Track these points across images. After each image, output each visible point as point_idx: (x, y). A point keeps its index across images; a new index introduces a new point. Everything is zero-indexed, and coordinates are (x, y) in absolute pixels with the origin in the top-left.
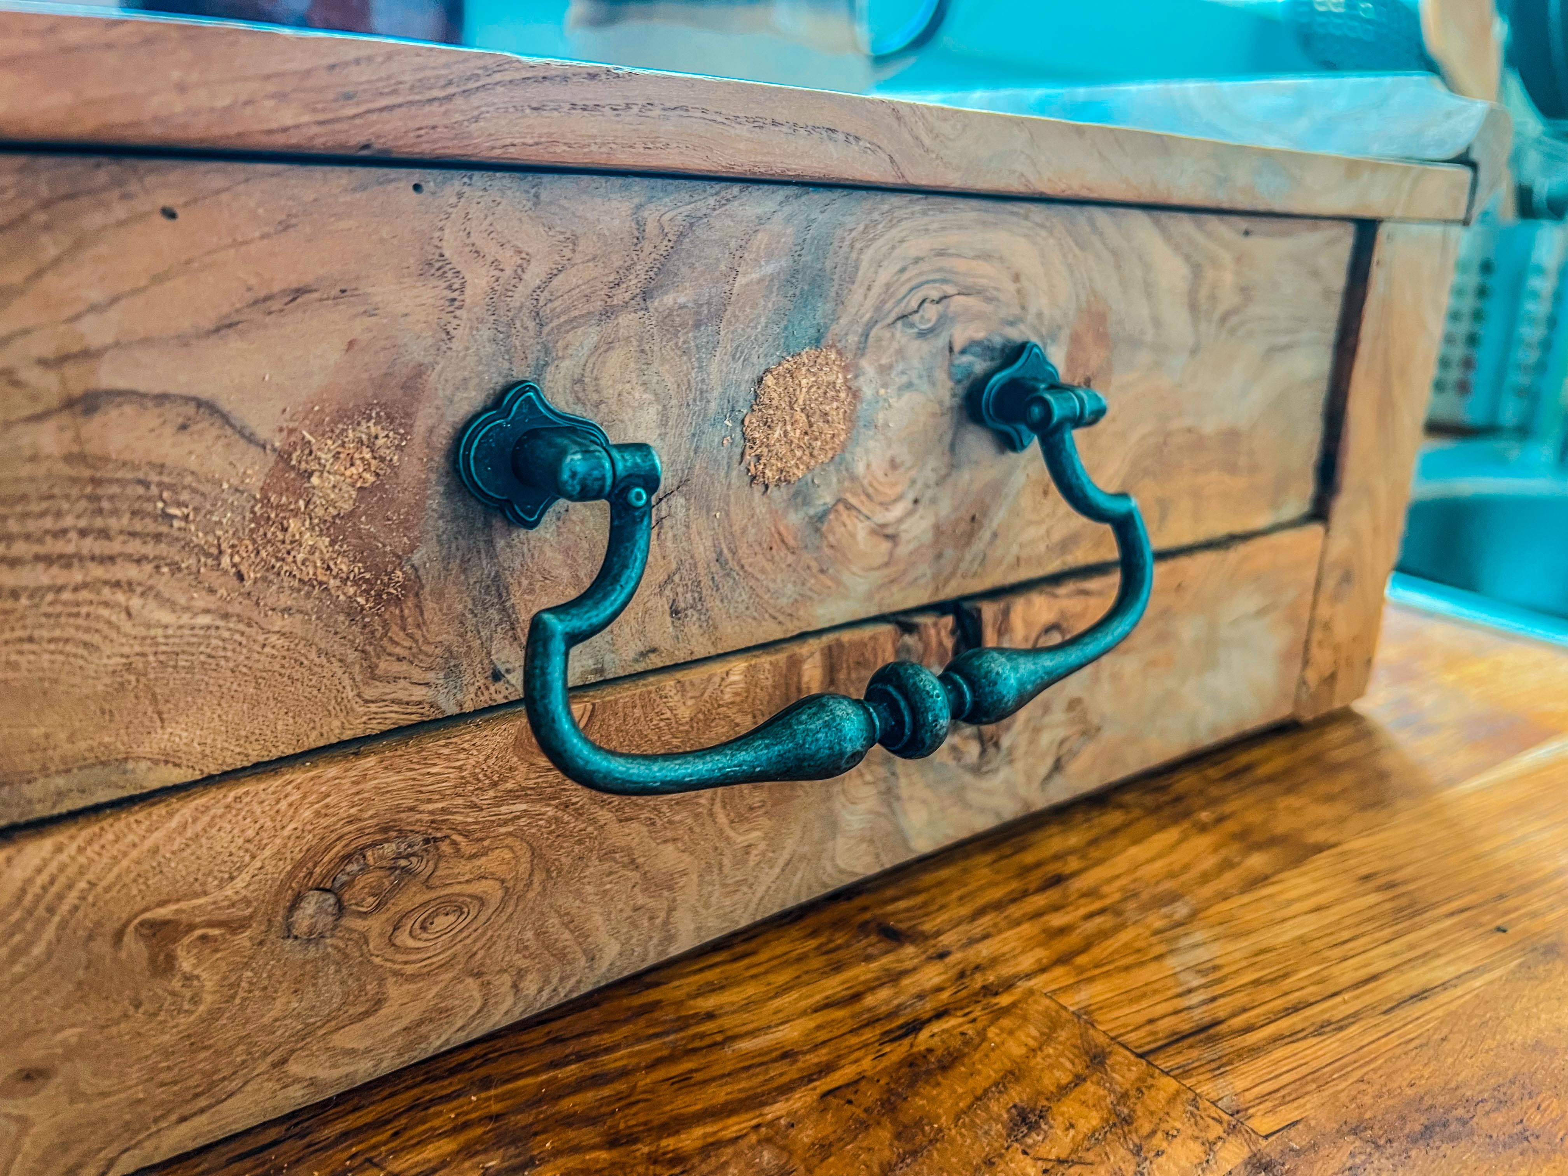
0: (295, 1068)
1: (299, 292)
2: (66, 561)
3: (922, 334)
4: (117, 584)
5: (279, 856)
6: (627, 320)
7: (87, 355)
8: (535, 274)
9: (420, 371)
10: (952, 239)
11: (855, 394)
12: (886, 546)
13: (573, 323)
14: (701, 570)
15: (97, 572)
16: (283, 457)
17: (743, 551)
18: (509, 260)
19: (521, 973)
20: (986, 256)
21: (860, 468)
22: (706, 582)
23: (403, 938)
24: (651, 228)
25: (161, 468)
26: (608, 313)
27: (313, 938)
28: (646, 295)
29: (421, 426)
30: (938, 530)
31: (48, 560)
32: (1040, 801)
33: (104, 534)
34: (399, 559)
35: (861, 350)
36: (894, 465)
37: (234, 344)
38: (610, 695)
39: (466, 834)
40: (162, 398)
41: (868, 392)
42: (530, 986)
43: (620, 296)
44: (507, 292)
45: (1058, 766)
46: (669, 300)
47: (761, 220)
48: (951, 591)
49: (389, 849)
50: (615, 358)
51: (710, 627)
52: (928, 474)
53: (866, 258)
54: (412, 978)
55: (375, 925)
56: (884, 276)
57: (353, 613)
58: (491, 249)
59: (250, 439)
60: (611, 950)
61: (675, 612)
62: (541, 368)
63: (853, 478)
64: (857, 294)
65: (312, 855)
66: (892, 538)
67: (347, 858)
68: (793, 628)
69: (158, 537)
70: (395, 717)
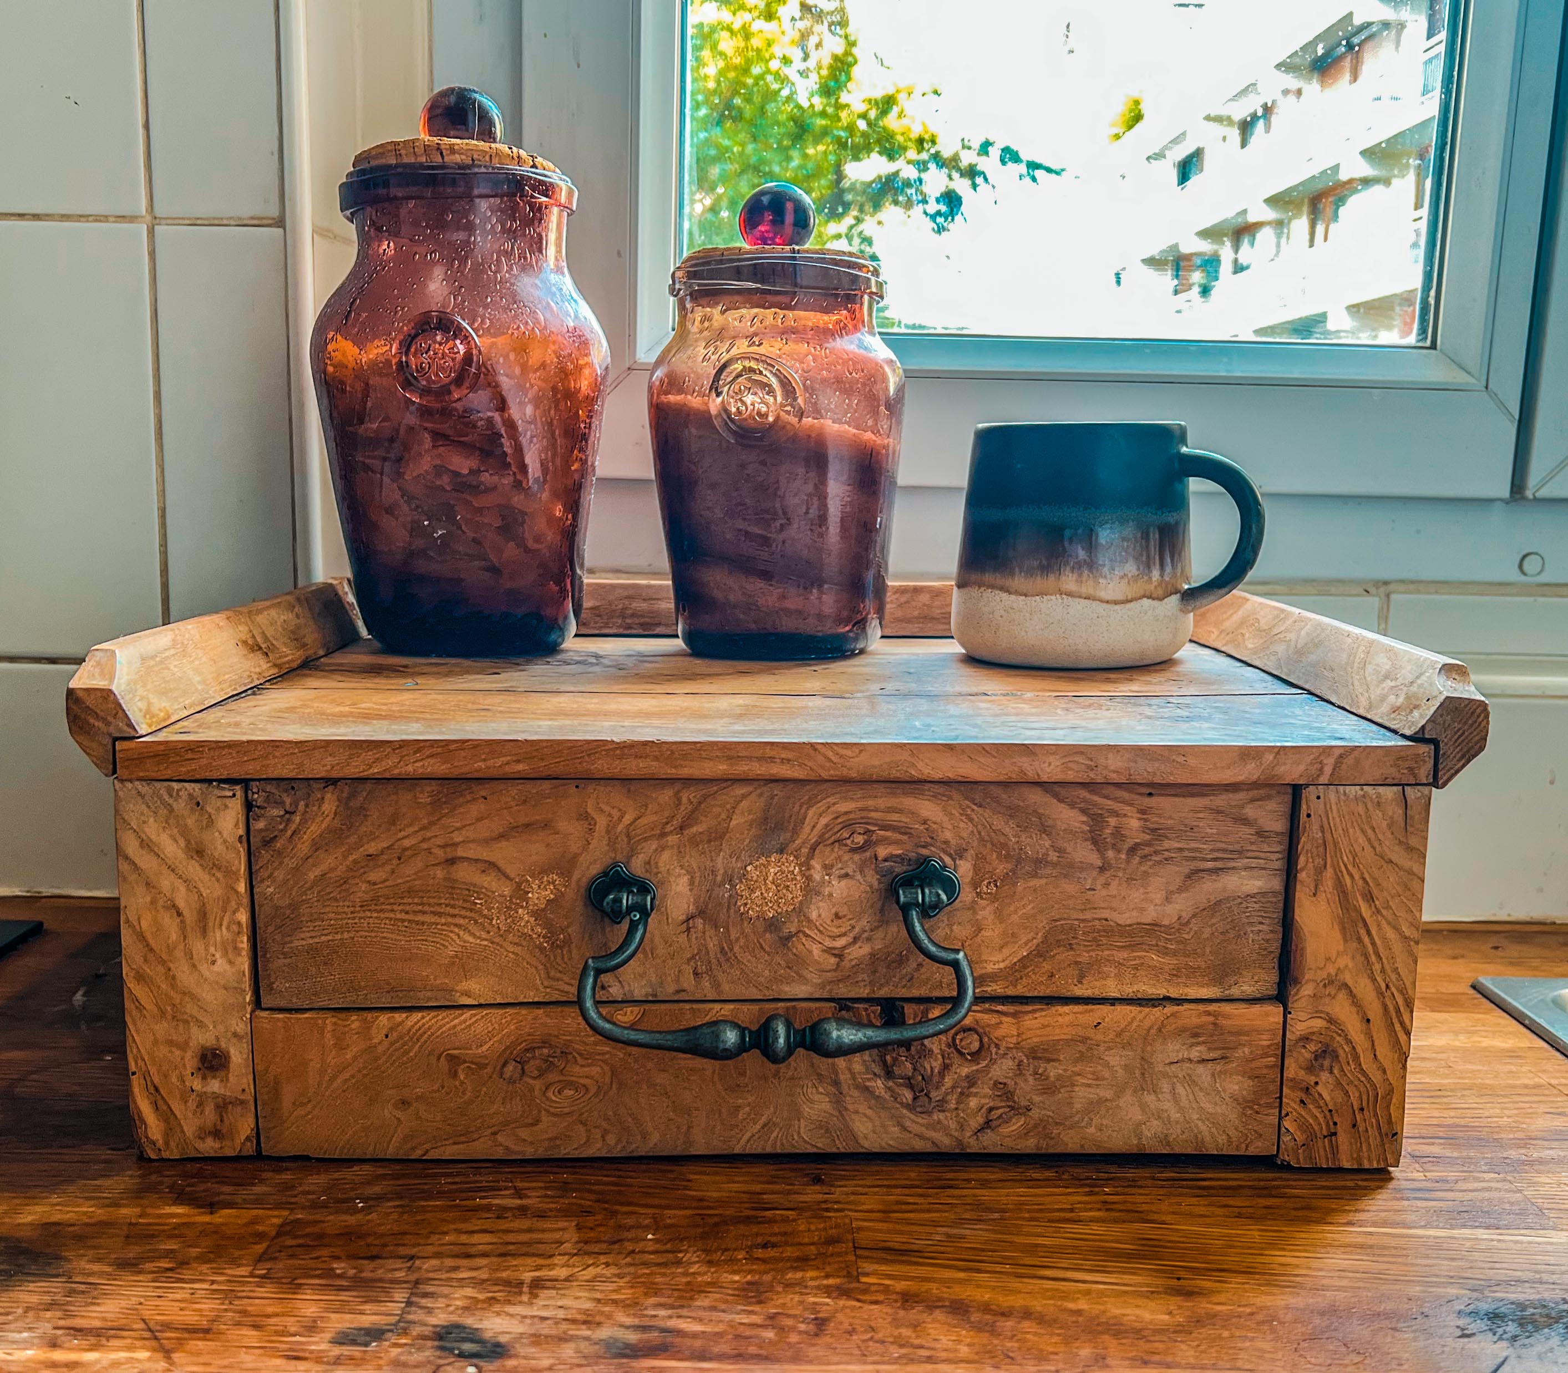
0: (500, 1138)
1: (527, 825)
2: (440, 914)
3: (854, 850)
4: (456, 925)
5: (500, 1042)
6: (672, 839)
7: (455, 845)
8: (628, 819)
9: (576, 856)
10: (870, 803)
11: (809, 878)
12: (833, 960)
13: (645, 839)
14: (712, 955)
15: (450, 920)
16: (519, 885)
17: (736, 949)
18: (615, 813)
19: (605, 1133)
20: (900, 811)
21: (814, 915)
22: (714, 961)
23: (550, 1094)
24: (684, 800)
25: (475, 885)
26: (663, 835)
27: (511, 1081)
28: (682, 828)
29: (575, 877)
30: (872, 955)
31: (434, 913)
32: (974, 1146)
33: (453, 907)
34: (563, 930)
35: (811, 856)
36: (837, 916)
37: (504, 844)
38: (654, 1007)
39: (580, 1055)
40: (477, 861)
41: (817, 877)
42: (611, 1139)
43: (669, 828)
44: (615, 827)
45: (987, 1124)
46: (694, 830)
47: (744, 797)
48: (884, 992)
49: (545, 1051)
50: (666, 855)
51: (716, 985)
52: (864, 923)
53: (811, 813)
54: (555, 1115)
55: (538, 1084)
56: (824, 821)
57: (542, 949)
58: (607, 809)
59: (508, 877)
60: (655, 1138)
61: (696, 974)
62: (629, 858)
63: (809, 921)
64: (807, 829)
65: (514, 1044)
66: (840, 956)
67: (527, 1050)
68: (769, 994)
69: (471, 910)
70: (556, 997)
